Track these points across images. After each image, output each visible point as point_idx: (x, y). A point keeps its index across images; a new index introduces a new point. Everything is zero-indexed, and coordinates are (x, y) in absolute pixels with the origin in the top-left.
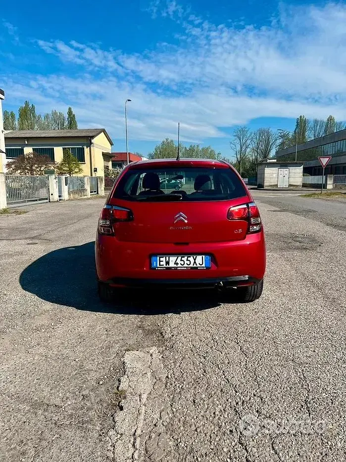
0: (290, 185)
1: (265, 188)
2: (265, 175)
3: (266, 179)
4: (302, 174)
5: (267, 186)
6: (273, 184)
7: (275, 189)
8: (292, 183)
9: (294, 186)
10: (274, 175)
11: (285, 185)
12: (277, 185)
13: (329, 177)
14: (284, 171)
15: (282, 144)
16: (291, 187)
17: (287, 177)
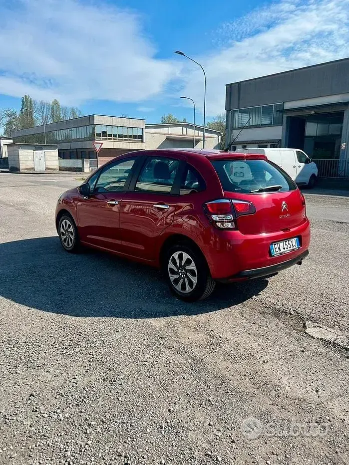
0: (47, 169)
1: (22, 171)
2: (20, 157)
3: (21, 162)
4: (58, 158)
5: (23, 169)
6: (28, 167)
7: (32, 172)
8: (49, 167)
9: (52, 169)
10: (30, 158)
11: (42, 168)
12: (33, 169)
13: (86, 161)
14: (39, 154)
15: (10, 123)
16: (49, 171)
17: (43, 160)
